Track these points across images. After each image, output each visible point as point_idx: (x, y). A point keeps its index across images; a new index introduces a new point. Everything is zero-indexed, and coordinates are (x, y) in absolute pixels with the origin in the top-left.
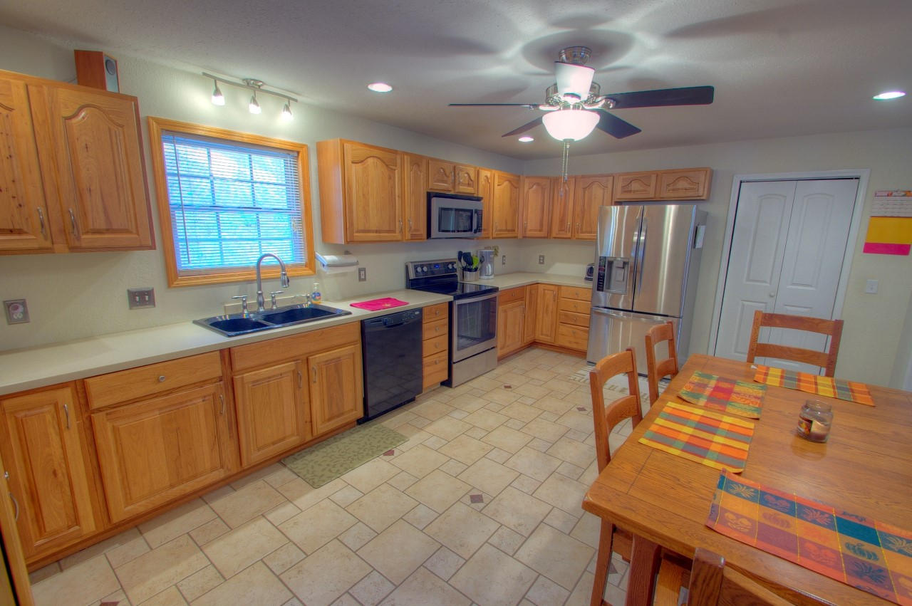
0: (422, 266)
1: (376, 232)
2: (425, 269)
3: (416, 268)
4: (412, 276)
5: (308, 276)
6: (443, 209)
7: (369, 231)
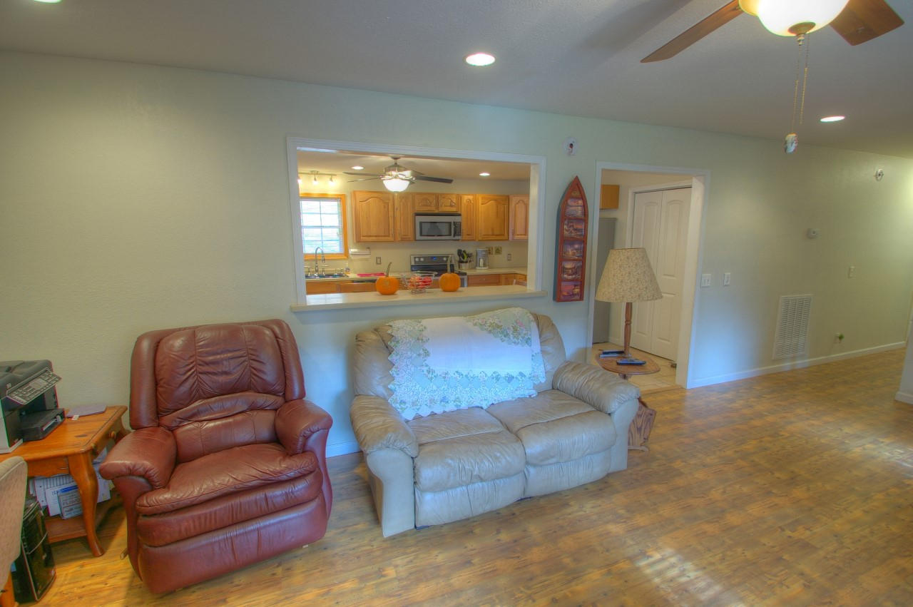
0: (419, 258)
1: (376, 236)
2: (422, 259)
3: (415, 258)
4: (413, 263)
5: (344, 259)
6: (421, 223)
7: (370, 236)
